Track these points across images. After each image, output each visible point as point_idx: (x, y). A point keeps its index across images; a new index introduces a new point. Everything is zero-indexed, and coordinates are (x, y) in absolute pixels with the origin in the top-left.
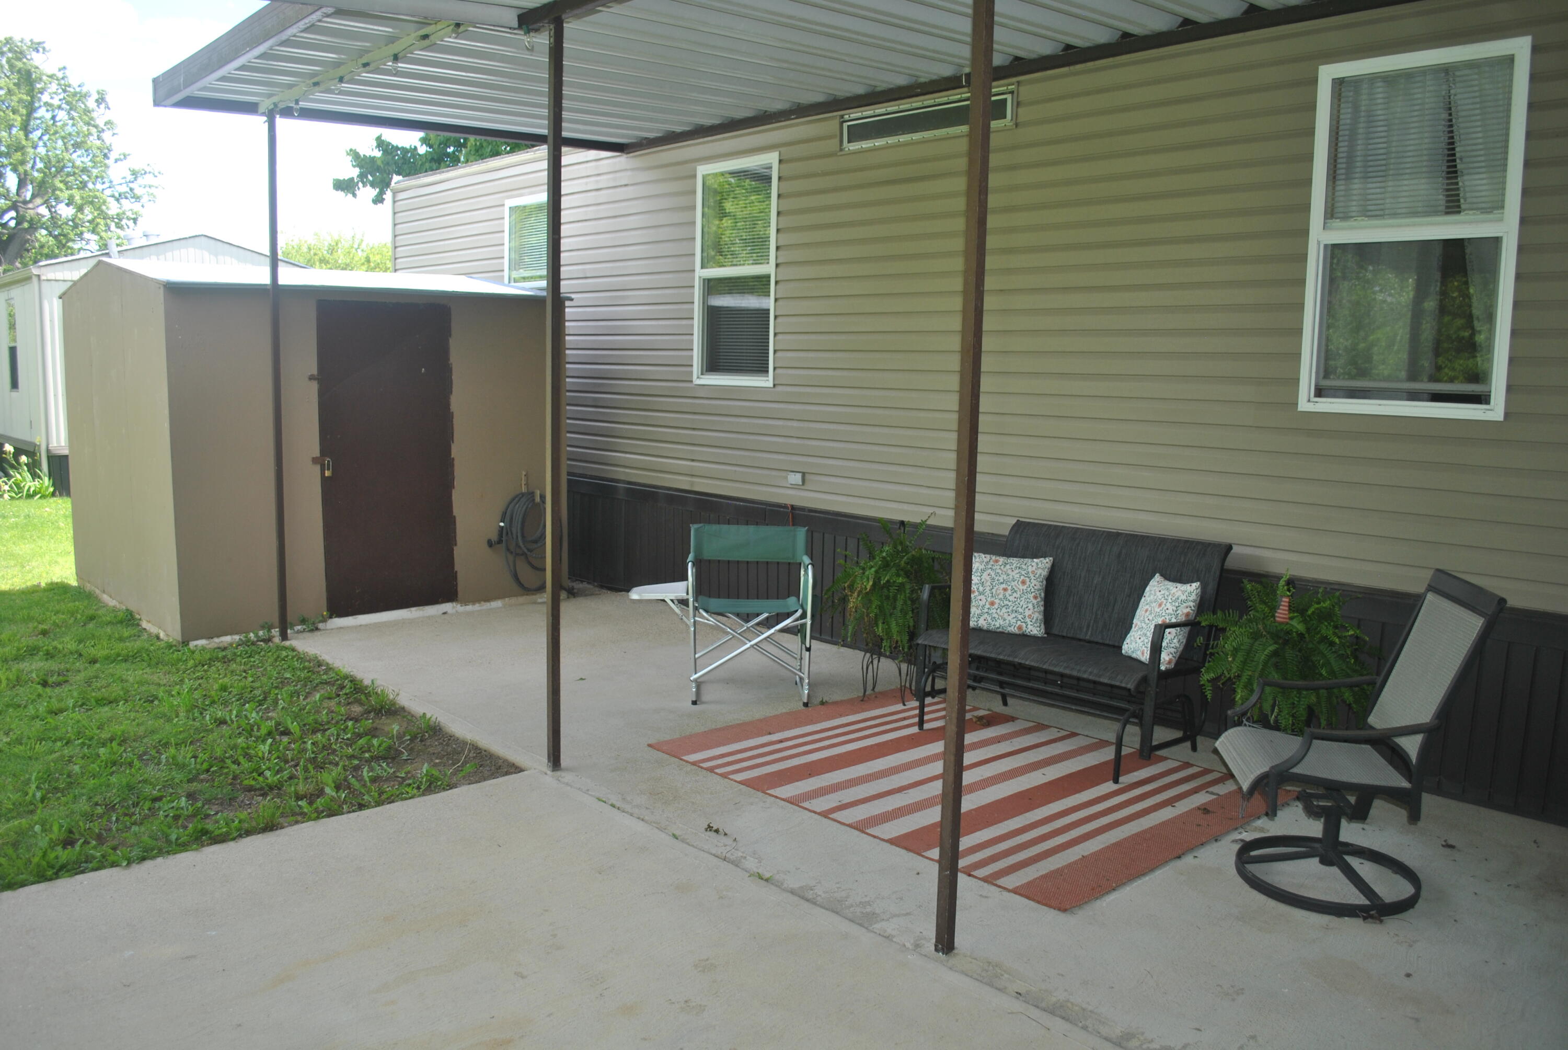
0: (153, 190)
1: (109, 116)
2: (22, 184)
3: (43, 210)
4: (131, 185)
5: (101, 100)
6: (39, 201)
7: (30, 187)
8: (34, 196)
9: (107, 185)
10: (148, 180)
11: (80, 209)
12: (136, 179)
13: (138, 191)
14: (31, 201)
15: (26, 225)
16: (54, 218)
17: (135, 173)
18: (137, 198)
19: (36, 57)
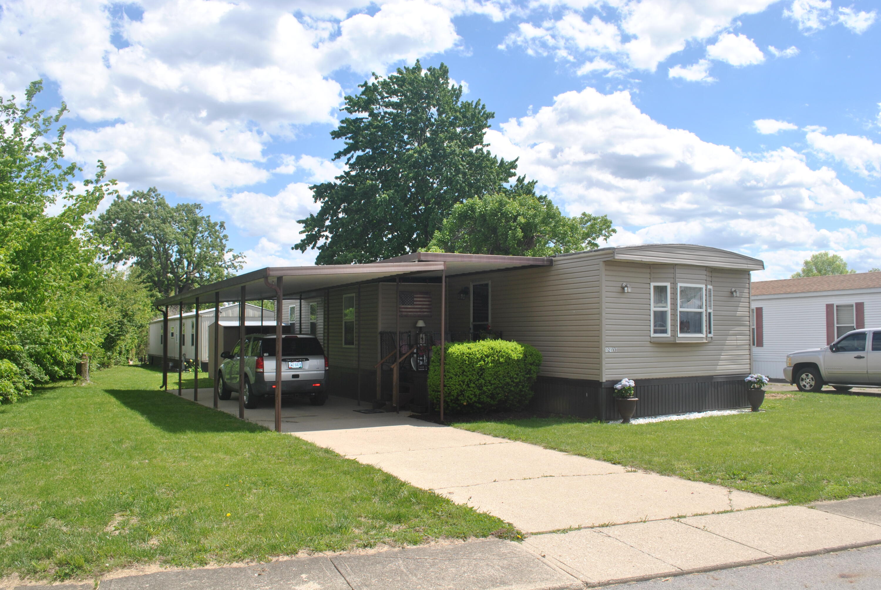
0: (241, 264)
1: (225, 232)
2: (189, 264)
3: (197, 275)
4: (233, 262)
5: (222, 226)
6: (195, 271)
7: (192, 265)
8: (194, 269)
9: (223, 262)
10: (240, 259)
11: (212, 274)
12: (235, 259)
13: (236, 264)
14: (192, 271)
15: (190, 282)
16: (201, 277)
17: (234, 256)
18: (235, 268)
19: (197, 211)
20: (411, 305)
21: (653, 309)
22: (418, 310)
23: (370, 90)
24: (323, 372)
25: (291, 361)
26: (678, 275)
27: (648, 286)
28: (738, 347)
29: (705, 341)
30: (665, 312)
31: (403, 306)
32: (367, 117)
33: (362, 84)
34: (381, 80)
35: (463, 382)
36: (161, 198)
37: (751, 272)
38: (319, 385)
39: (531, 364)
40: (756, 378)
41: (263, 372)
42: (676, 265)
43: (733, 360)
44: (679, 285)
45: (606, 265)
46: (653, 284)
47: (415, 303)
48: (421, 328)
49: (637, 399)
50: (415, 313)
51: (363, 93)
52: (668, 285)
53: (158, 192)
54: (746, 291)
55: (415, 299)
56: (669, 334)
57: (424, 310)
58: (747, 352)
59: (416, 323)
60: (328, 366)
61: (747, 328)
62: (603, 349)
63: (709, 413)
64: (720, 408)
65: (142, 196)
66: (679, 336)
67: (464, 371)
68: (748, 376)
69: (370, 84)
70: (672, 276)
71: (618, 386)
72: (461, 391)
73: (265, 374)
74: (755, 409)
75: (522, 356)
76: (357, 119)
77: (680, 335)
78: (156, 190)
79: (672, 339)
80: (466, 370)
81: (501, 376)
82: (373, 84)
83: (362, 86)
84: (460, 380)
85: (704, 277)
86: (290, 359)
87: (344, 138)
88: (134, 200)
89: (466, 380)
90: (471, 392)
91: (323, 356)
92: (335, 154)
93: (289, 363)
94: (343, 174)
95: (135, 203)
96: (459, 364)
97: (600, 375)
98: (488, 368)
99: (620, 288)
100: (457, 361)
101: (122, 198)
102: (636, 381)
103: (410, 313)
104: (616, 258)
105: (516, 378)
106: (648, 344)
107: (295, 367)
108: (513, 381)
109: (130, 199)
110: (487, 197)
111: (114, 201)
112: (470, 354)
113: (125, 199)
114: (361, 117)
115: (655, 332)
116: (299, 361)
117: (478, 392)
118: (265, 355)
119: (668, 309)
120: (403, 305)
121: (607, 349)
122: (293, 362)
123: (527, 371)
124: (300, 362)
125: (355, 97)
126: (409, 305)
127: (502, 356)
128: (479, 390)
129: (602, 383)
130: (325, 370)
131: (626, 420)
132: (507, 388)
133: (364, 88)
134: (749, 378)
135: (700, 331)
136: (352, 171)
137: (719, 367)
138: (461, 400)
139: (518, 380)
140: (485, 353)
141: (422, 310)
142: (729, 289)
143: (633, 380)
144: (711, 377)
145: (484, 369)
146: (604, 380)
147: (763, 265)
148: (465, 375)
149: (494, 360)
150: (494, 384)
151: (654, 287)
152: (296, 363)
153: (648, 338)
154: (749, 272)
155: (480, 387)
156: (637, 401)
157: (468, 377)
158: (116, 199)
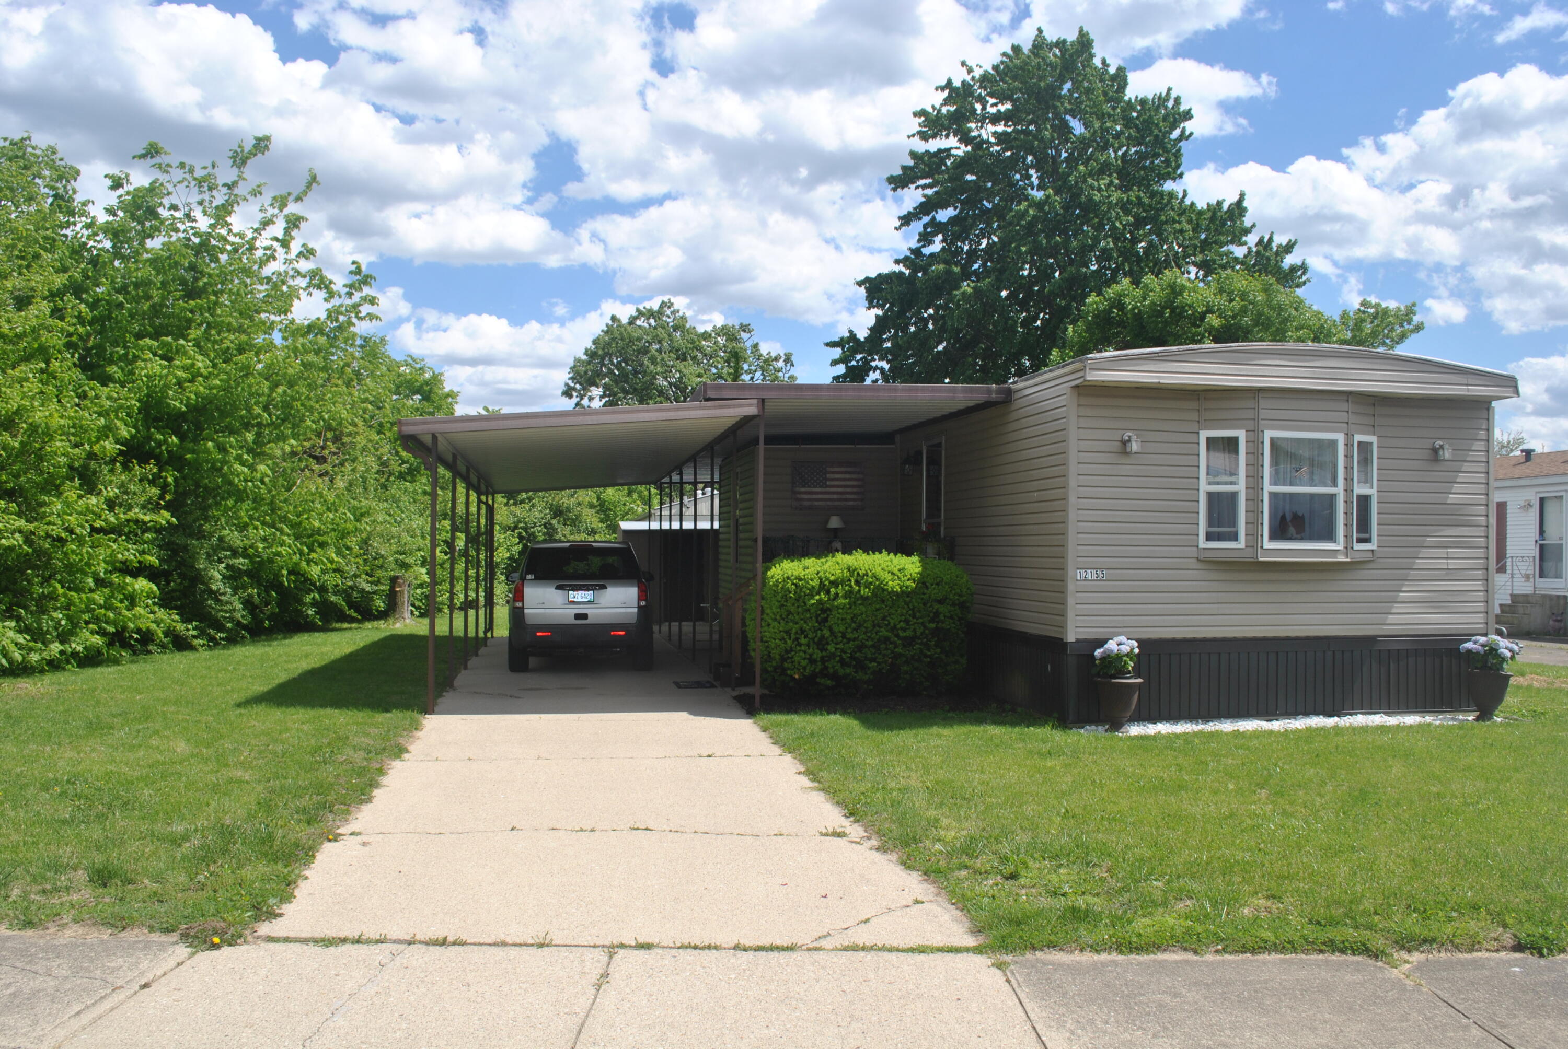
19: (744, 336)
20: (821, 487)
21: (1204, 487)
22: (835, 496)
23: (958, 95)
24: (636, 610)
25: (574, 590)
26: (1263, 414)
27: (1192, 438)
28: (1451, 574)
29: (1341, 558)
30: (1234, 496)
31: (803, 490)
32: (958, 145)
33: (943, 83)
34: (978, 73)
35: (788, 632)
36: (682, 318)
37: (1494, 404)
38: (622, 633)
39: (940, 602)
40: (1483, 646)
41: (523, 608)
42: (1260, 390)
43: (1436, 603)
44: (1268, 435)
45: (1079, 395)
46: (1204, 435)
47: (828, 483)
48: (835, 530)
49: (1140, 680)
50: (829, 503)
51: (946, 102)
52: (1241, 434)
53: (676, 307)
54: (1480, 446)
55: (828, 476)
56: (1241, 543)
57: (848, 496)
58: (1479, 586)
59: (827, 522)
60: (645, 600)
61: (1481, 531)
62: (1071, 572)
63: (1360, 720)
64: (1390, 708)
65: (650, 314)
66: (1265, 547)
67: (789, 613)
68: (1469, 640)
69: (957, 83)
70: (1250, 414)
71: (1098, 652)
72: (787, 652)
73: (526, 611)
74: (1485, 714)
75: (914, 585)
76: (940, 151)
77: (1268, 545)
78: (672, 304)
79: (1249, 553)
80: (793, 609)
81: (868, 625)
82: (963, 83)
83: (943, 89)
84: (781, 629)
85: (1344, 416)
86: (570, 586)
87: (913, 186)
88: (638, 323)
89: (794, 631)
90: (802, 654)
91: (635, 581)
92: (900, 218)
93: (571, 592)
94: (908, 253)
95: (640, 326)
96: (779, 597)
97: (1063, 627)
98: (838, 607)
99: (1118, 443)
100: (776, 593)
101: (619, 321)
102: (1142, 643)
103: (816, 503)
104: (1088, 378)
105: (904, 630)
106: (1193, 563)
107: (580, 600)
108: (897, 636)
109: (632, 320)
110: (1148, 279)
111: (607, 325)
112: (800, 580)
113: (625, 321)
114: (948, 146)
115: (1209, 537)
116: (588, 590)
117: (818, 655)
118: (529, 577)
119: (1241, 487)
120: (804, 486)
121: (1080, 574)
122: (577, 590)
123: (932, 615)
124: (591, 592)
125: (931, 110)
126: (815, 487)
127: (867, 586)
128: (821, 650)
129: (1066, 643)
130: (639, 607)
131: (1116, 725)
132: (887, 649)
133: (947, 91)
134: (1469, 645)
135: (1329, 536)
136: (924, 246)
137: (1391, 618)
138: (789, 669)
139: (909, 633)
140: (832, 578)
141: (844, 497)
142: (1428, 444)
143: (1137, 640)
144: (1370, 640)
145: (829, 609)
146: (1071, 638)
147: (1516, 387)
148: (792, 621)
149: (851, 592)
150: (855, 639)
151: (1208, 439)
152: (584, 592)
153: (1192, 552)
154: (1490, 403)
155: (821, 644)
156: (1140, 684)
157: (797, 623)
158: (610, 323)
